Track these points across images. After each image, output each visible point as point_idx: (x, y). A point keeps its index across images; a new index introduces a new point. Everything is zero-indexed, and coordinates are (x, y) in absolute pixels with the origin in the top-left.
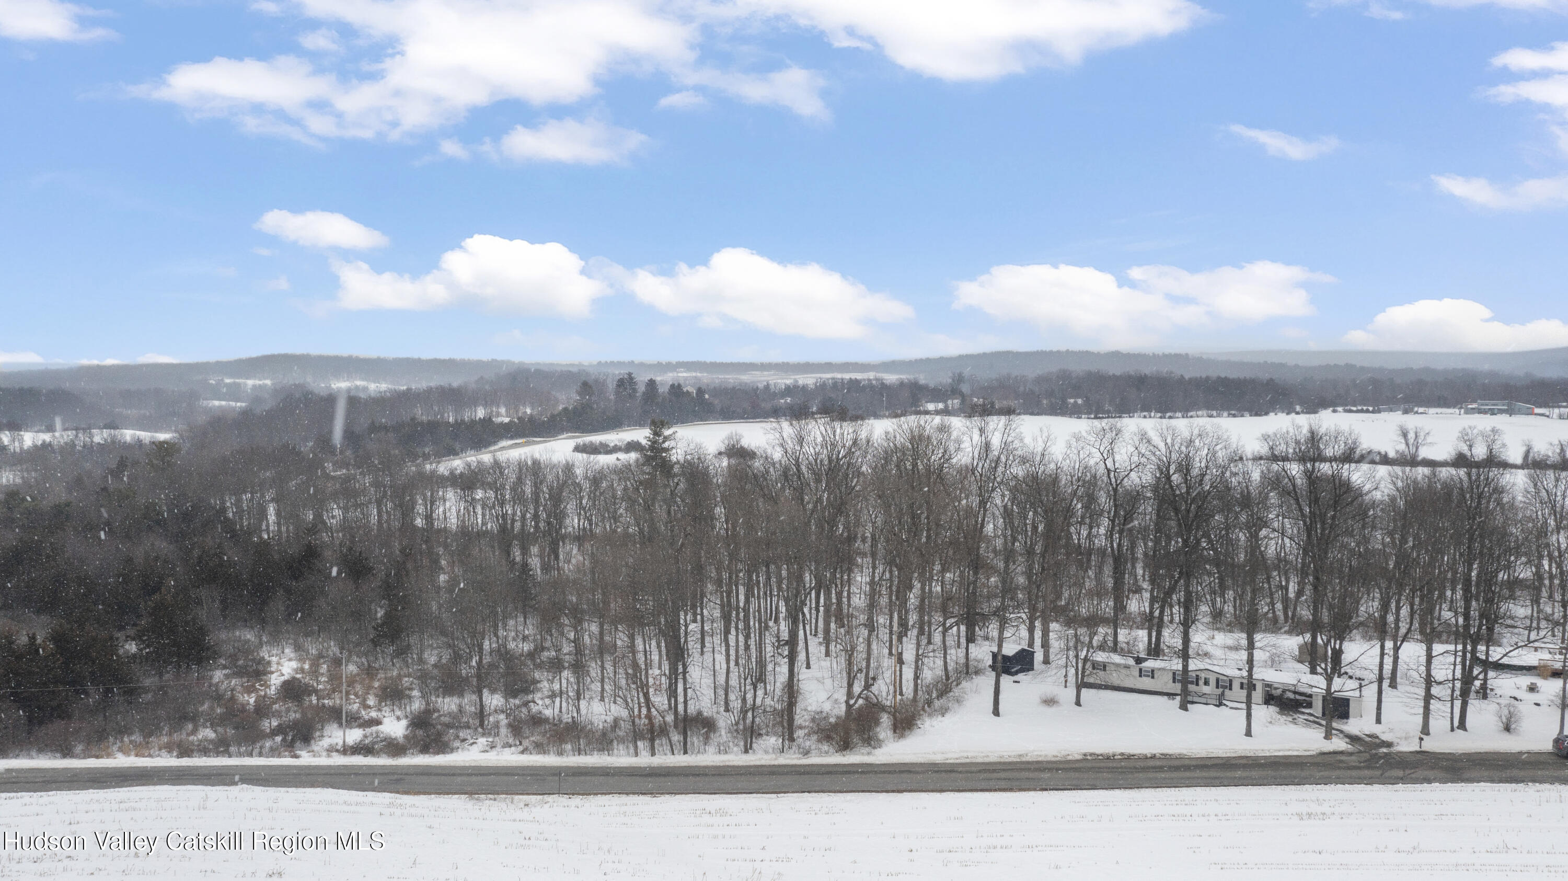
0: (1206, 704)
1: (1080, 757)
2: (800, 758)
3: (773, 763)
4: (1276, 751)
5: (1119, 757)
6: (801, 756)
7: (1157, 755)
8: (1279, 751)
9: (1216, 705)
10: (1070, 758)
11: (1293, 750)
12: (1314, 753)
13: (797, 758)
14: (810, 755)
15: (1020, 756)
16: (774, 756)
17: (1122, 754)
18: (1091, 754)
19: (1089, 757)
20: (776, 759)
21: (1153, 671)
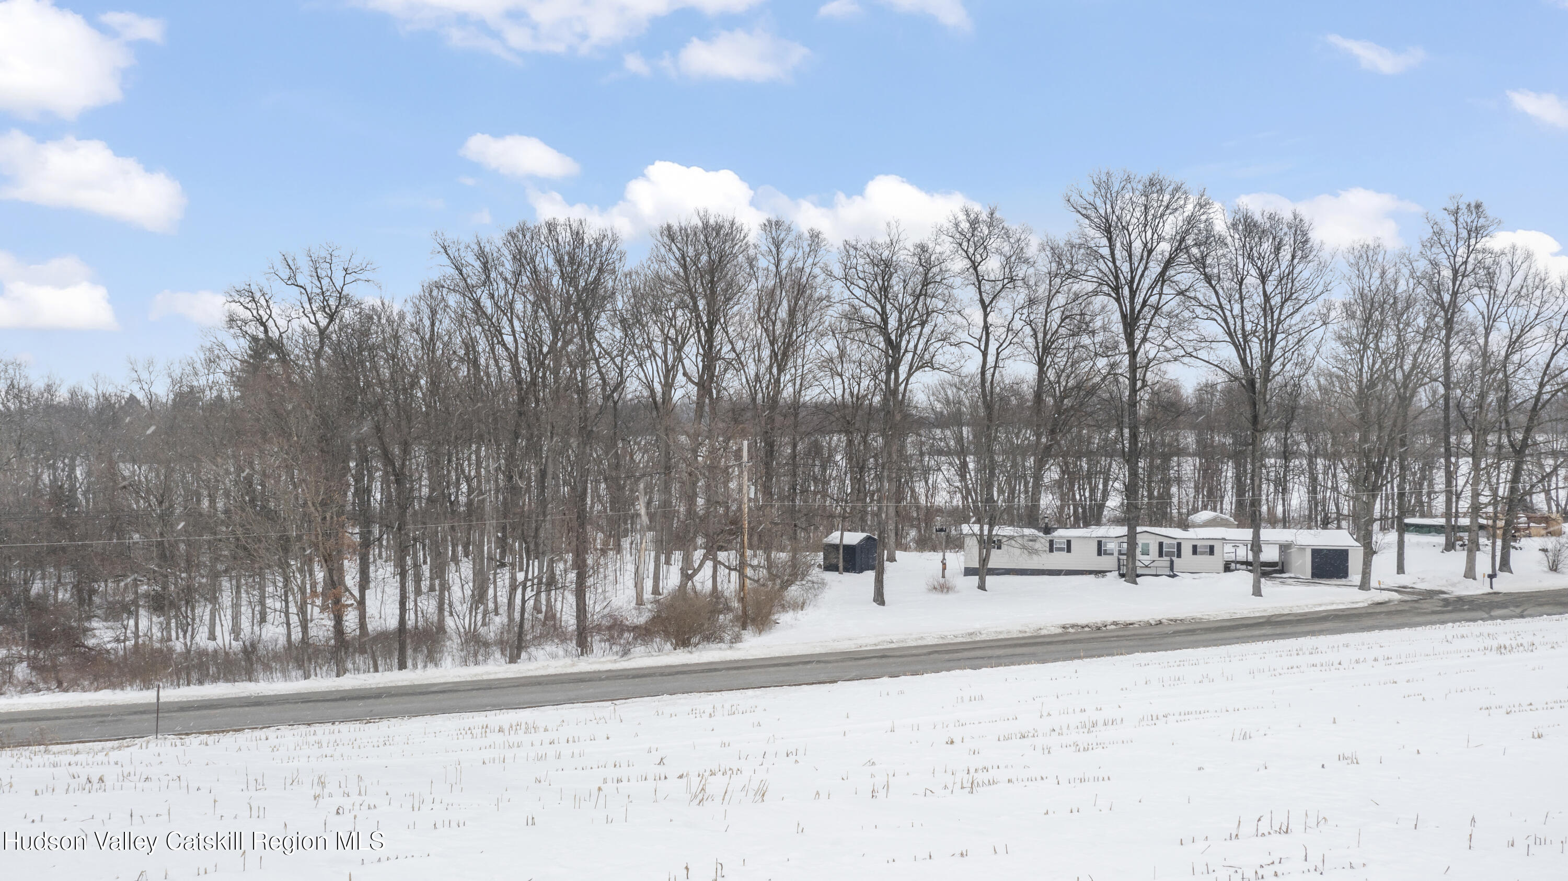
0: (1157, 575)
1: (1060, 631)
2: (615, 661)
3: (569, 670)
4: (1315, 605)
5: (1113, 627)
6: (615, 657)
7: (1164, 621)
8: (1320, 605)
9: (1169, 576)
10: (1044, 632)
11: (1338, 604)
12: (1366, 605)
13: (611, 661)
14: (632, 656)
15: (971, 634)
16: (568, 661)
17: (1115, 623)
18: (1073, 626)
19: (1071, 630)
20: (573, 665)
21: (1069, 542)
